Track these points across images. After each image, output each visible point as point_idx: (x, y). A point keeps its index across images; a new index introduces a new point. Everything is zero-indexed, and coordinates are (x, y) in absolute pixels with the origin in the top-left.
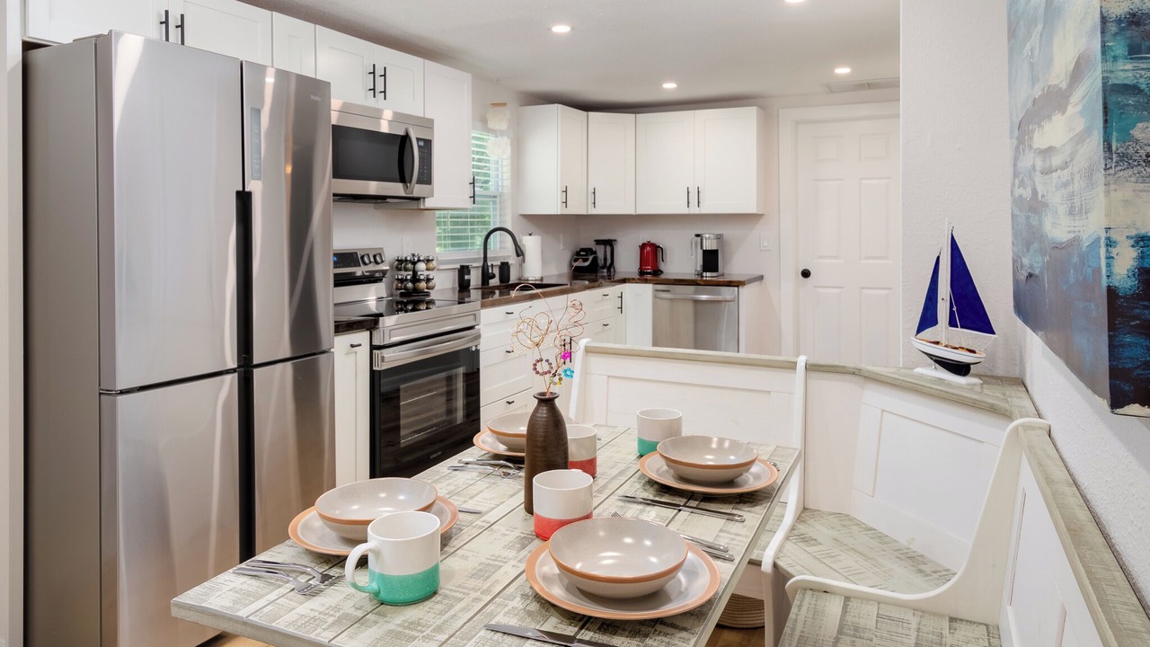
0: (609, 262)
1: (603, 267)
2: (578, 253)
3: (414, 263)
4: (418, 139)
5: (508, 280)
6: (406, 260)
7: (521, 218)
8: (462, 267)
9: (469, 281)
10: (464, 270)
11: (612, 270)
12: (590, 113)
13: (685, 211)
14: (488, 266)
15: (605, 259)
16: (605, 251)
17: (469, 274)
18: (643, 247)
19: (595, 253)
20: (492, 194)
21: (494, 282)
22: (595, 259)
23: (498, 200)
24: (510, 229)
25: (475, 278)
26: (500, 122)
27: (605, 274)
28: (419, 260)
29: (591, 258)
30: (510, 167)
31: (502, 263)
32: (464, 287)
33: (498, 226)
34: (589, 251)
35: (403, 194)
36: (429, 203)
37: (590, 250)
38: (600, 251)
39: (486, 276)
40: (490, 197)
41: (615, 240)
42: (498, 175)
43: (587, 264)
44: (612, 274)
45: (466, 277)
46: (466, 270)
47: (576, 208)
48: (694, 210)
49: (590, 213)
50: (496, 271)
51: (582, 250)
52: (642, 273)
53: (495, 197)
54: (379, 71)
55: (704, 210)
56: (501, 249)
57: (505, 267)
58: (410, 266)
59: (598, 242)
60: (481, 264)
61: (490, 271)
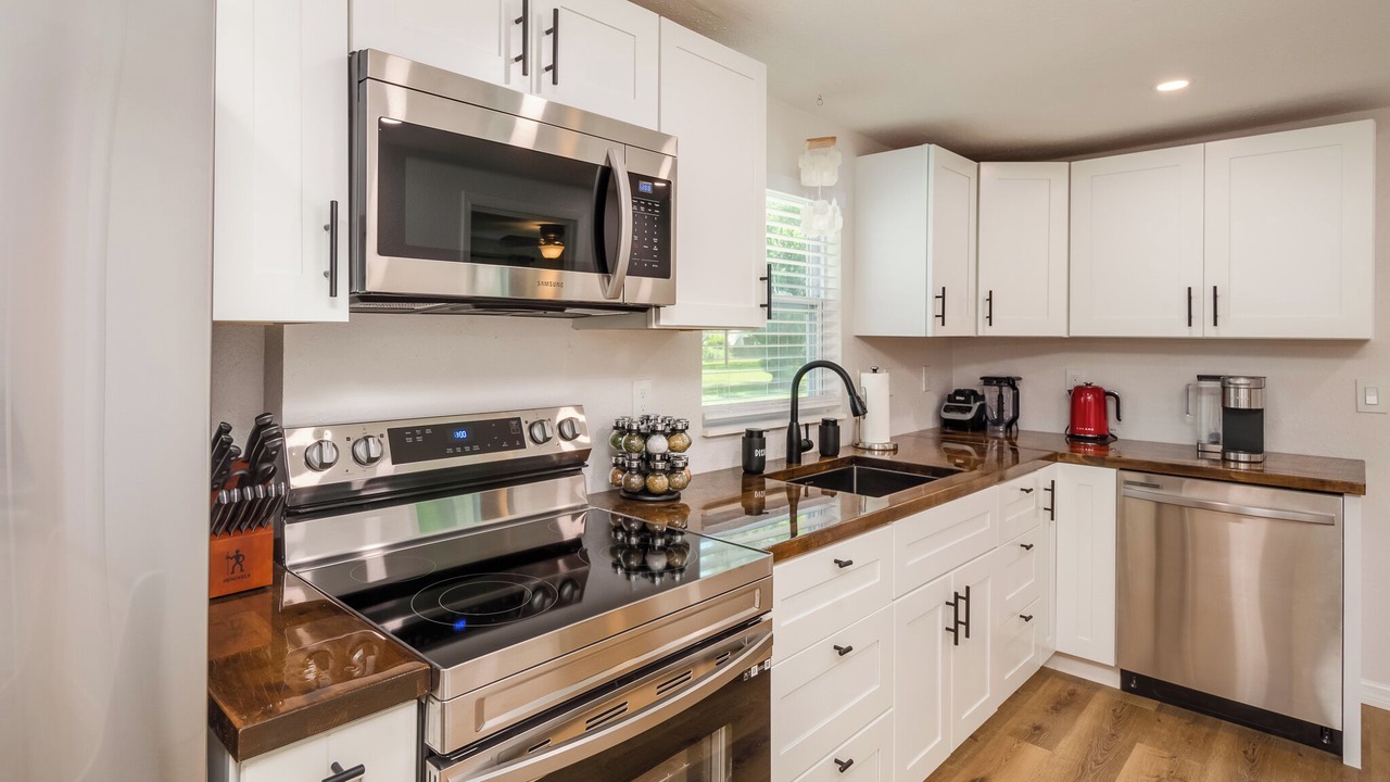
0: (1008, 414)
1: (998, 422)
2: (951, 398)
3: (645, 437)
4: (635, 179)
5: (836, 450)
6: (630, 431)
7: (859, 341)
8: (750, 434)
9: (763, 459)
10: (753, 440)
11: (1014, 427)
12: (984, 165)
13: (1181, 331)
14: (798, 426)
15: (1000, 410)
16: (1001, 397)
17: (762, 446)
18: (1077, 394)
19: (983, 398)
20: (809, 302)
21: (811, 458)
22: (982, 408)
23: (818, 312)
24: (838, 362)
25: (774, 451)
26: (824, 171)
27: (1001, 435)
28: (654, 432)
29: (975, 406)
30: (839, 257)
31: (826, 423)
32: (752, 471)
33: (818, 358)
34: (971, 395)
35: (600, 298)
36: (669, 318)
37: (974, 393)
38: (991, 395)
39: (796, 447)
40: (804, 306)
41: (1020, 379)
42: (818, 270)
43: (969, 416)
44: (1014, 435)
45: (757, 453)
46: (756, 439)
47: (958, 326)
48: (1203, 329)
49: (980, 334)
50: (814, 436)
51: (958, 392)
52: (1074, 438)
53: (812, 307)
54: (540, 19)
55: (1225, 331)
56: (823, 397)
57: (829, 428)
58: (636, 442)
59: (988, 381)
60: (786, 422)
61: (803, 437)
